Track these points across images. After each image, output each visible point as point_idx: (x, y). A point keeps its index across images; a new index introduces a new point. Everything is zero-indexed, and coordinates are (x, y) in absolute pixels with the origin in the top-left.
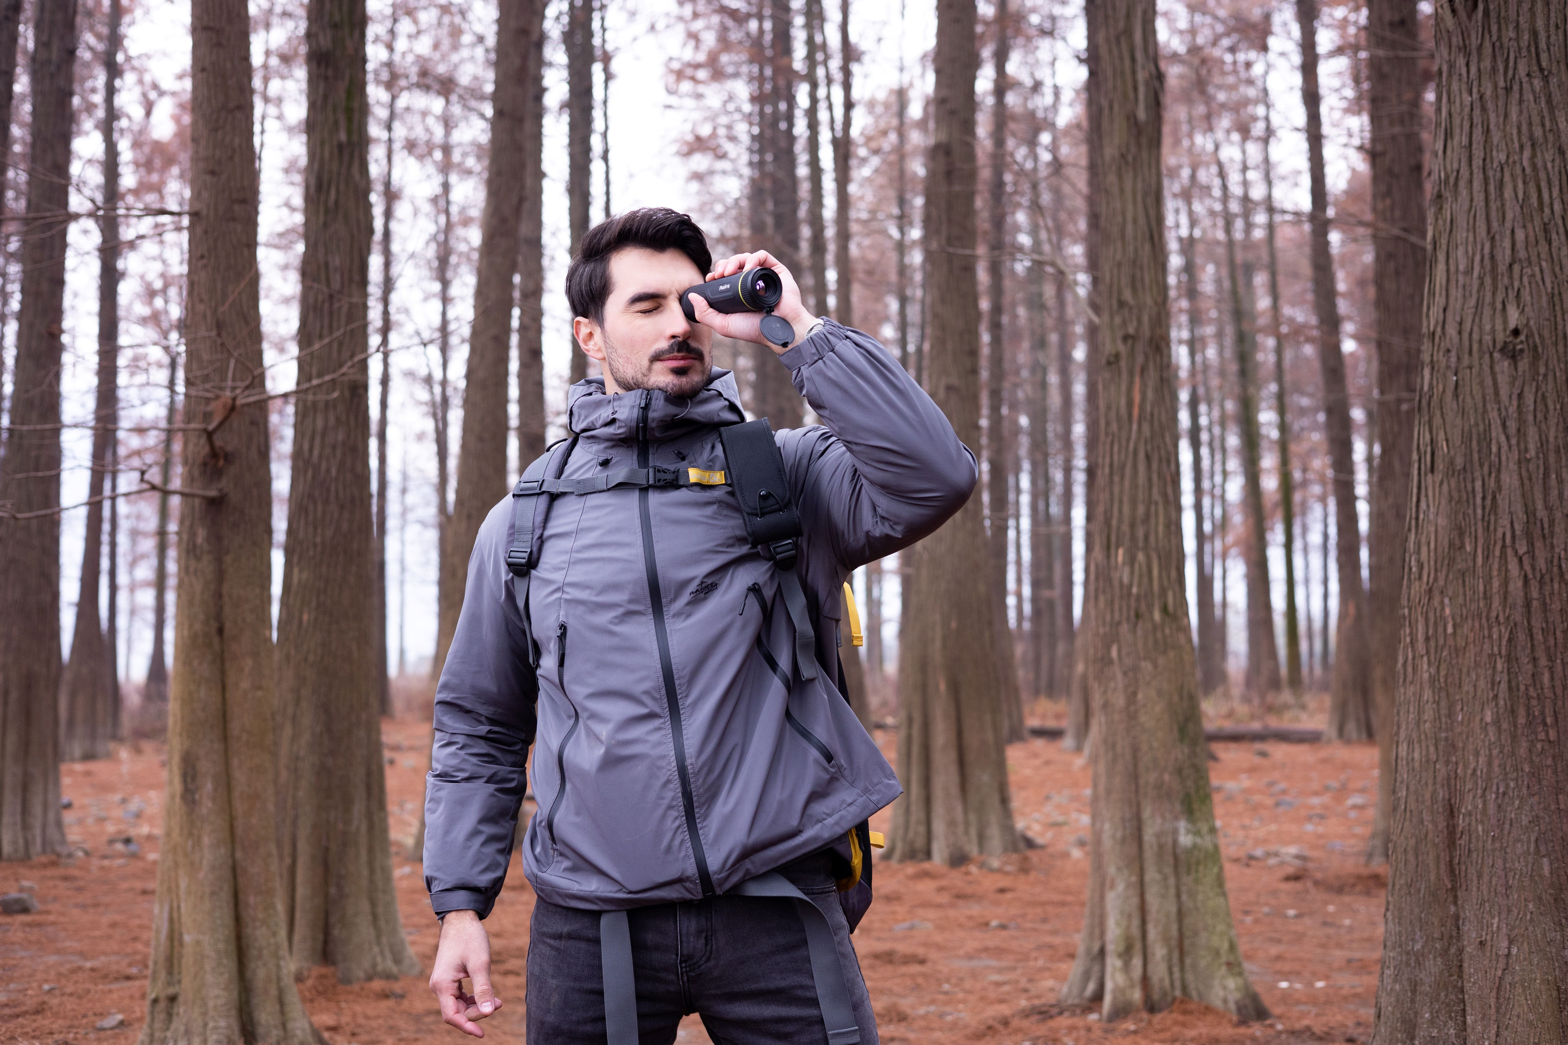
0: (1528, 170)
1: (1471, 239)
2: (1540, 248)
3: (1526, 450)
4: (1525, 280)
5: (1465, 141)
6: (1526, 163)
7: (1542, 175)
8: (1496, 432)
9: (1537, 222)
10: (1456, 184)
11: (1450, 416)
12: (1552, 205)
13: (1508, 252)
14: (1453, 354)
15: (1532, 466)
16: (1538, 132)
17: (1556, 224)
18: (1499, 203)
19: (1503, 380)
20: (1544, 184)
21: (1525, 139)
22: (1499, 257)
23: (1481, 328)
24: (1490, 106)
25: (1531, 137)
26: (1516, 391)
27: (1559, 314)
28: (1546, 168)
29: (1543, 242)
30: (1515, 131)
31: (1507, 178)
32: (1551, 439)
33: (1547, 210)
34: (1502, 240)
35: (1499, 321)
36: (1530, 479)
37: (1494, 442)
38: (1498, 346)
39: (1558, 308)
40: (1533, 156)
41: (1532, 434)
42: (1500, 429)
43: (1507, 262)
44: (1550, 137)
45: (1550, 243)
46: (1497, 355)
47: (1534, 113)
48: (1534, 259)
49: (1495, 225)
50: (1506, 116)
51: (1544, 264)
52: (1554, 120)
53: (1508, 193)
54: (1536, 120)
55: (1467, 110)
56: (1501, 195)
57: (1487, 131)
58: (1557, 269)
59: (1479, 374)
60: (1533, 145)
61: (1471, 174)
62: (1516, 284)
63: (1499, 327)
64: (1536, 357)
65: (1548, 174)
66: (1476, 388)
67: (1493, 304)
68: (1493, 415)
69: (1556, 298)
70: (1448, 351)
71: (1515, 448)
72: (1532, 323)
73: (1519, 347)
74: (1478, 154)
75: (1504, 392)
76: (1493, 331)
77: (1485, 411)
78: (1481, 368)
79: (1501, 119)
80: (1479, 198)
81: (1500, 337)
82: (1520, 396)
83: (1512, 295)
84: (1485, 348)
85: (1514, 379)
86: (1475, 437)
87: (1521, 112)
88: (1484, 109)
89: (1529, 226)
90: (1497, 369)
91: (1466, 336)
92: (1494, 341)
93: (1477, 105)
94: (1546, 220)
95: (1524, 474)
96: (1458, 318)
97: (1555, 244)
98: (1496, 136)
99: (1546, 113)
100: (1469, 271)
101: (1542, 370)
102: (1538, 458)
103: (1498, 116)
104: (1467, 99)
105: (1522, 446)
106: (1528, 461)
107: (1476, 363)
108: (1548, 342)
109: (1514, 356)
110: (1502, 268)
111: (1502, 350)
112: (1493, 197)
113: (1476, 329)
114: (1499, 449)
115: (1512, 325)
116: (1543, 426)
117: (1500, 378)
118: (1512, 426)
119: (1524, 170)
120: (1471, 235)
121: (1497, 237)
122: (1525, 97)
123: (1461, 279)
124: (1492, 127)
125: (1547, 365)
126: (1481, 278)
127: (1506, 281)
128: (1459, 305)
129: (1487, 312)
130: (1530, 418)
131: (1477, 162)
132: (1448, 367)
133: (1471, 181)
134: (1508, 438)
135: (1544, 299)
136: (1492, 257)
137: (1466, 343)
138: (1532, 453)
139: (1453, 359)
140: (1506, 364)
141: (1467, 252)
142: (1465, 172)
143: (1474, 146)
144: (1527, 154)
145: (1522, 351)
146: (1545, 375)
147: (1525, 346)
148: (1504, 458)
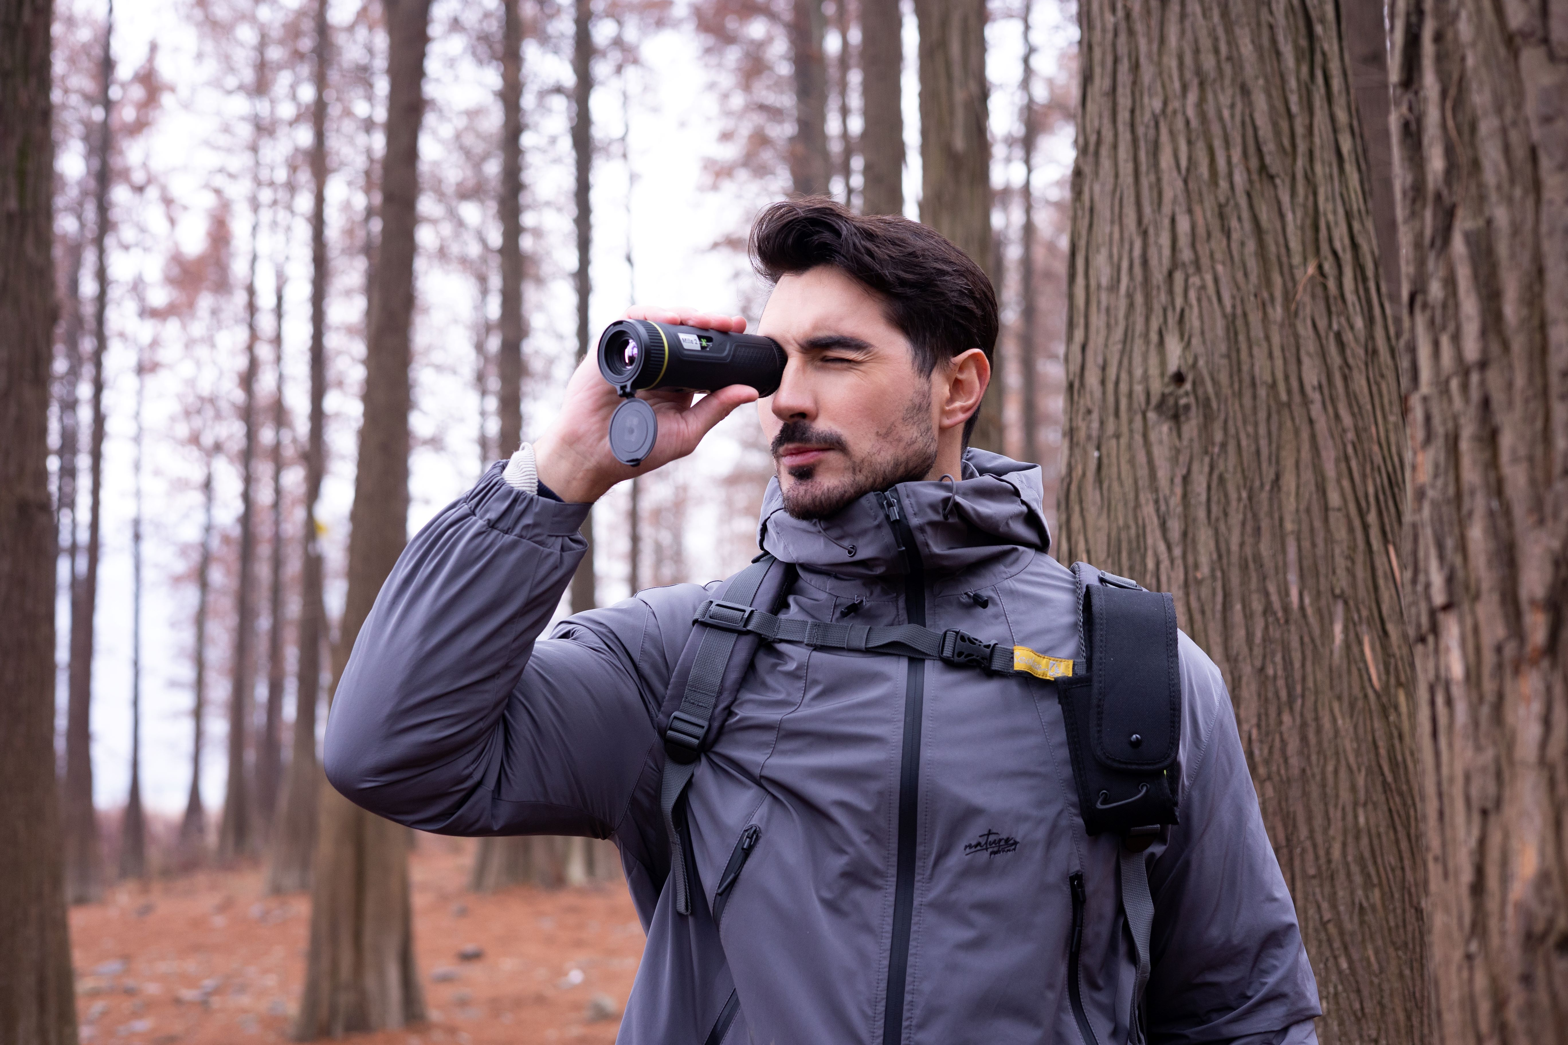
0: (1195, 123)
1: (1116, 236)
2: (1214, 244)
3: (1196, 566)
4: (1192, 295)
5: (1107, 83)
6: (1191, 112)
7: (1216, 129)
8: (1154, 538)
9: (1209, 203)
10: (1097, 153)
11: (1092, 511)
12: (1230, 175)
13: (1167, 252)
14: (1095, 416)
15: (1205, 592)
16: (1209, 62)
17: (1237, 206)
18: (1152, 178)
19: (1161, 454)
20: (1218, 143)
21: (1189, 75)
22: (1154, 262)
23: (1130, 373)
24: (1139, 27)
25: (1199, 71)
26: (1181, 471)
27: (1244, 346)
28: (1221, 118)
29: (1217, 234)
30: (1174, 63)
31: (1164, 137)
32: (1235, 548)
33: (1223, 184)
34: (1157, 235)
35: (1154, 360)
36: (1203, 612)
37: (1150, 553)
38: (1154, 401)
39: (1242, 338)
40: (1202, 101)
41: (1204, 537)
42: (1158, 533)
43: (1165, 270)
44: (1228, 69)
45: (1228, 234)
46: (1152, 415)
47: (1203, 34)
48: (1205, 261)
49: (1147, 210)
50: (1162, 40)
51: (1220, 268)
52: (1232, 42)
53: (1166, 160)
54: (1206, 43)
55: (1110, 36)
56: (1155, 164)
57: (1135, 67)
58: (1240, 276)
59: (1130, 447)
60: (1202, 85)
61: (1116, 135)
62: (1179, 302)
63: (1154, 371)
64: (1208, 418)
65: (1224, 128)
66: (1125, 468)
67: (1146, 335)
68: (1148, 510)
69: (1240, 322)
70: (1089, 412)
71: (1179, 562)
72: (1201, 363)
73: (1183, 401)
74: (1124, 101)
75: (1163, 474)
76: (1146, 377)
77: (1137, 506)
78: (1131, 437)
79: (1155, 47)
80: (1126, 169)
81: (1157, 387)
82: (1186, 479)
83: (1172, 320)
84: (1135, 406)
85: (1178, 451)
86: (1124, 546)
87: (1183, 32)
88: (1131, 32)
89: (1197, 209)
90: (1153, 436)
91: (1110, 387)
92: (1148, 395)
93: (1123, 26)
94: (1222, 200)
95: (1194, 604)
96: (1100, 361)
97: (1235, 236)
98: (1147, 73)
99: (1220, 32)
100: (1114, 286)
101: (1218, 437)
102: (1213, 577)
103: (1150, 42)
104: (1110, 19)
105: (1190, 560)
106: (1199, 582)
107: (1125, 429)
108: (1226, 391)
109: (1176, 416)
110: (1158, 276)
111: (1160, 407)
112: (1143, 168)
113: (1124, 376)
114: (1158, 564)
115: (1173, 366)
116: (1222, 527)
117: (1157, 451)
118: (1175, 527)
119: (1188, 123)
120: (1116, 229)
121: (1151, 231)
122: (1189, 9)
123: (1104, 296)
124: (1143, 60)
125: (1225, 429)
126: (1130, 296)
127: (1163, 297)
128: (1101, 340)
129: (1138, 346)
130: (1202, 514)
131: (1124, 116)
132: (1089, 437)
133: (1115, 147)
134: (1169, 548)
135: (1220, 324)
136: (1145, 262)
137: (1111, 399)
138: (1205, 570)
139: (1095, 425)
140: (1165, 428)
141: (1111, 256)
142: (1108, 135)
143: (1120, 90)
144: (1192, 97)
145: (1187, 407)
146: (1224, 445)
147: (1192, 400)
148: (1164, 578)
